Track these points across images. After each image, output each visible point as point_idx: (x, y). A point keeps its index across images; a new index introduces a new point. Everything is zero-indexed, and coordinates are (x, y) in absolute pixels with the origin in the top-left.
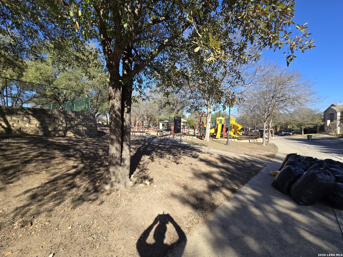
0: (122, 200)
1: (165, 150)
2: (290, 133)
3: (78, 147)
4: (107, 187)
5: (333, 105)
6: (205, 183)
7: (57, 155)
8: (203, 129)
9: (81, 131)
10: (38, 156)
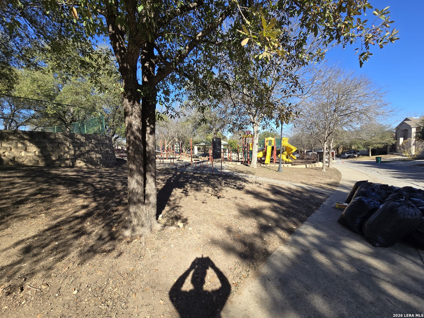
0: (147, 249)
1: (202, 181)
2: (355, 155)
3: (90, 180)
4: (127, 233)
5: (407, 119)
6: (255, 222)
7: (61, 192)
8: (248, 153)
9: (94, 159)
10: (35, 194)
